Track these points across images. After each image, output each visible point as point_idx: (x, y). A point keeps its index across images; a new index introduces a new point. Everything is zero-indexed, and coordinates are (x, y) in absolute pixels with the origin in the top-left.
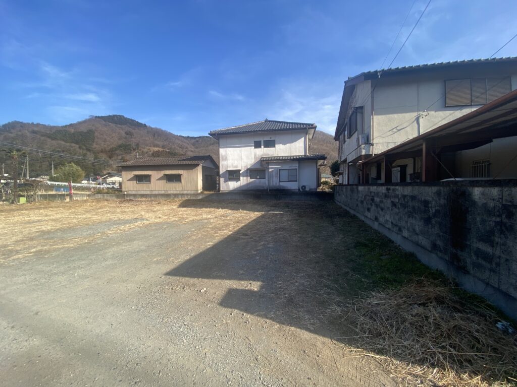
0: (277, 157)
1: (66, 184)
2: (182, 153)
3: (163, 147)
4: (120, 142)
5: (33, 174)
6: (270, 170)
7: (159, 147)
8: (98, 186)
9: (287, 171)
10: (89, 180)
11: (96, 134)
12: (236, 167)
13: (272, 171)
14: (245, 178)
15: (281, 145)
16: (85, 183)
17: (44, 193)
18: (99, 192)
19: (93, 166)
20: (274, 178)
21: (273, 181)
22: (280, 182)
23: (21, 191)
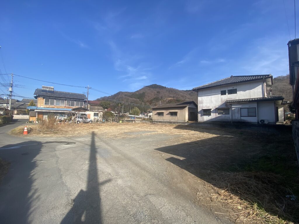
0: (238, 100)
1: (134, 116)
2: (183, 100)
3: (173, 97)
4: (155, 97)
5: (125, 112)
6: (233, 109)
7: (171, 98)
8: (145, 117)
9: (247, 109)
10: (142, 115)
11: (146, 94)
12: (209, 107)
13: (234, 109)
14: (214, 114)
15: (242, 92)
16: (140, 116)
17: (127, 119)
18: (144, 119)
19: (144, 108)
20: (236, 113)
21: (235, 116)
22: (241, 116)
23: (120, 118)
